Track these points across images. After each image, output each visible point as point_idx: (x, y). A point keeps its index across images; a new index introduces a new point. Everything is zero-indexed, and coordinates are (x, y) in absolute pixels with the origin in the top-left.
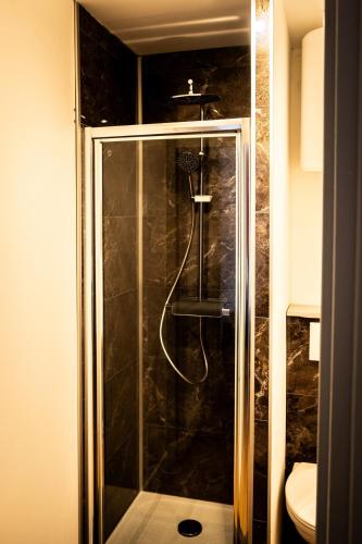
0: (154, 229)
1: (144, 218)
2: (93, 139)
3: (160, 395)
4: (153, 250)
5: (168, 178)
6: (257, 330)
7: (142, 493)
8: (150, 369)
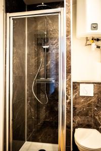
0: (31, 57)
1: (28, 54)
2: (10, 17)
3: (32, 110)
4: (30, 64)
5: (35, 42)
6: (67, 78)
7: (26, 142)
8: (29, 102)
